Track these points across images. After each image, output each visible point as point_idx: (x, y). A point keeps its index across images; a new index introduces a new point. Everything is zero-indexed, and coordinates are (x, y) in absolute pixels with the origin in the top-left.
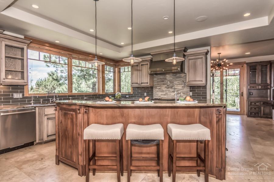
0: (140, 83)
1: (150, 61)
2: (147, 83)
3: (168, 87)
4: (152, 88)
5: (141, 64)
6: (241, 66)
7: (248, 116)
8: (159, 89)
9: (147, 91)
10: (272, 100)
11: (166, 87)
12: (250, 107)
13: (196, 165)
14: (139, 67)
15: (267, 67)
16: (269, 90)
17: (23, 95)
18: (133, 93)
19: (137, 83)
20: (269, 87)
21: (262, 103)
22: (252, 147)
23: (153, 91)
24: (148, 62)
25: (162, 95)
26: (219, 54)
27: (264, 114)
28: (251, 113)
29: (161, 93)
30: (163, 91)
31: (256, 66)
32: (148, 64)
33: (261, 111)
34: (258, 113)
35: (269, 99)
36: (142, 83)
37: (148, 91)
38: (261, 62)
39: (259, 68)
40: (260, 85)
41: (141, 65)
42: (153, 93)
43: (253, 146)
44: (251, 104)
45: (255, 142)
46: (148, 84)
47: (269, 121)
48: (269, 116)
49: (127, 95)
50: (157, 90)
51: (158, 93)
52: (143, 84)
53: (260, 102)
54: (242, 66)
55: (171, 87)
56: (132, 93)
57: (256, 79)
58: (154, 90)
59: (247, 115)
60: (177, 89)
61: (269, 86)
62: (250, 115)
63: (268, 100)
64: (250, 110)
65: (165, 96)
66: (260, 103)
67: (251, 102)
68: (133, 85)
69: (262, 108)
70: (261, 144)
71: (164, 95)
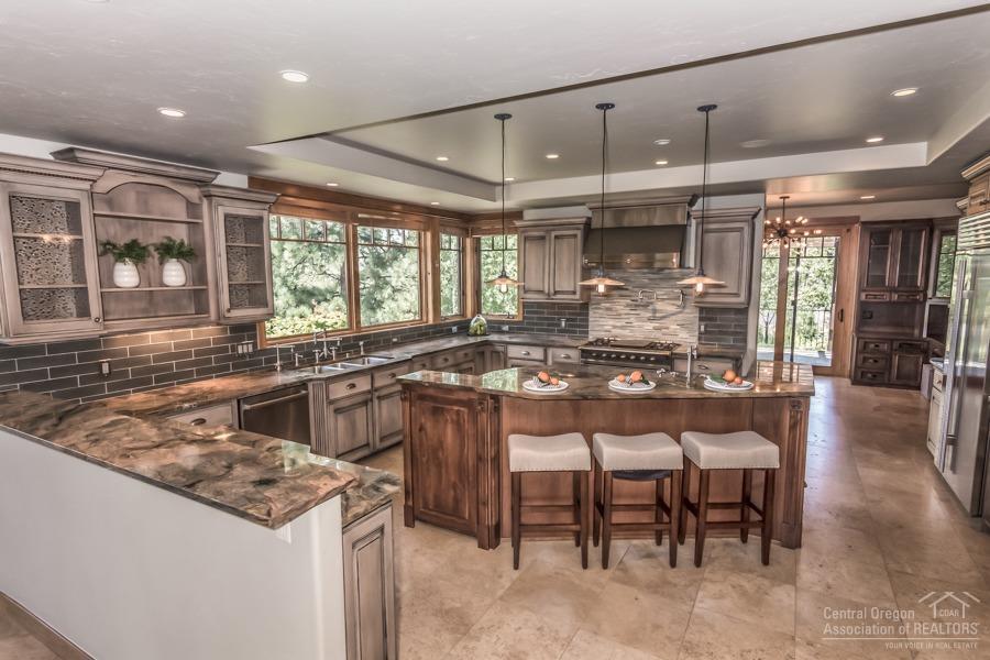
0: (552, 291)
1: (582, 226)
2: (574, 293)
3: (636, 306)
4: (585, 306)
5: (553, 234)
6: (845, 230)
7: (855, 382)
8: (608, 309)
9: (570, 314)
10: (925, 335)
11: (628, 305)
12: (861, 356)
13: (739, 519)
14: (547, 242)
15: (921, 237)
16: (918, 308)
17: (255, 345)
18: (524, 318)
19: (542, 292)
20: (920, 297)
21: (896, 345)
22: (860, 474)
23: (587, 315)
24: (578, 229)
25: (615, 327)
26: (784, 198)
27: (898, 377)
28: (862, 373)
29: (611, 322)
30: (618, 316)
31: (888, 232)
32: (575, 236)
33: (891, 366)
34: (882, 373)
35: (916, 332)
36: (556, 293)
37: (573, 314)
38: (904, 221)
39: (896, 238)
40: (896, 291)
41: (556, 237)
42: (587, 320)
43: (863, 472)
44: (865, 348)
45: (867, 460)
46: (577, 296)
47: (910, 396)
48: (912, 383)
49: (503, 323)
50: (600, 311)
51: (603, 321)
52: (559, 296)
53: (892, 341)
54: (848, 230)
55: (646, 306)
56: (521, 319)
57: (884, 271)
58: (591, 313)
59: (850, 377)
60: (661, 311)
61: (922, 295)
62: (859, 378)
63: (912, 334)
64: (860, 363)
65: (626, 332)
66: (892, 345)
67: (866, 343)
68: (528, 296)
69: (896, 359)
70: (881, 467)
71: (622, 327)
